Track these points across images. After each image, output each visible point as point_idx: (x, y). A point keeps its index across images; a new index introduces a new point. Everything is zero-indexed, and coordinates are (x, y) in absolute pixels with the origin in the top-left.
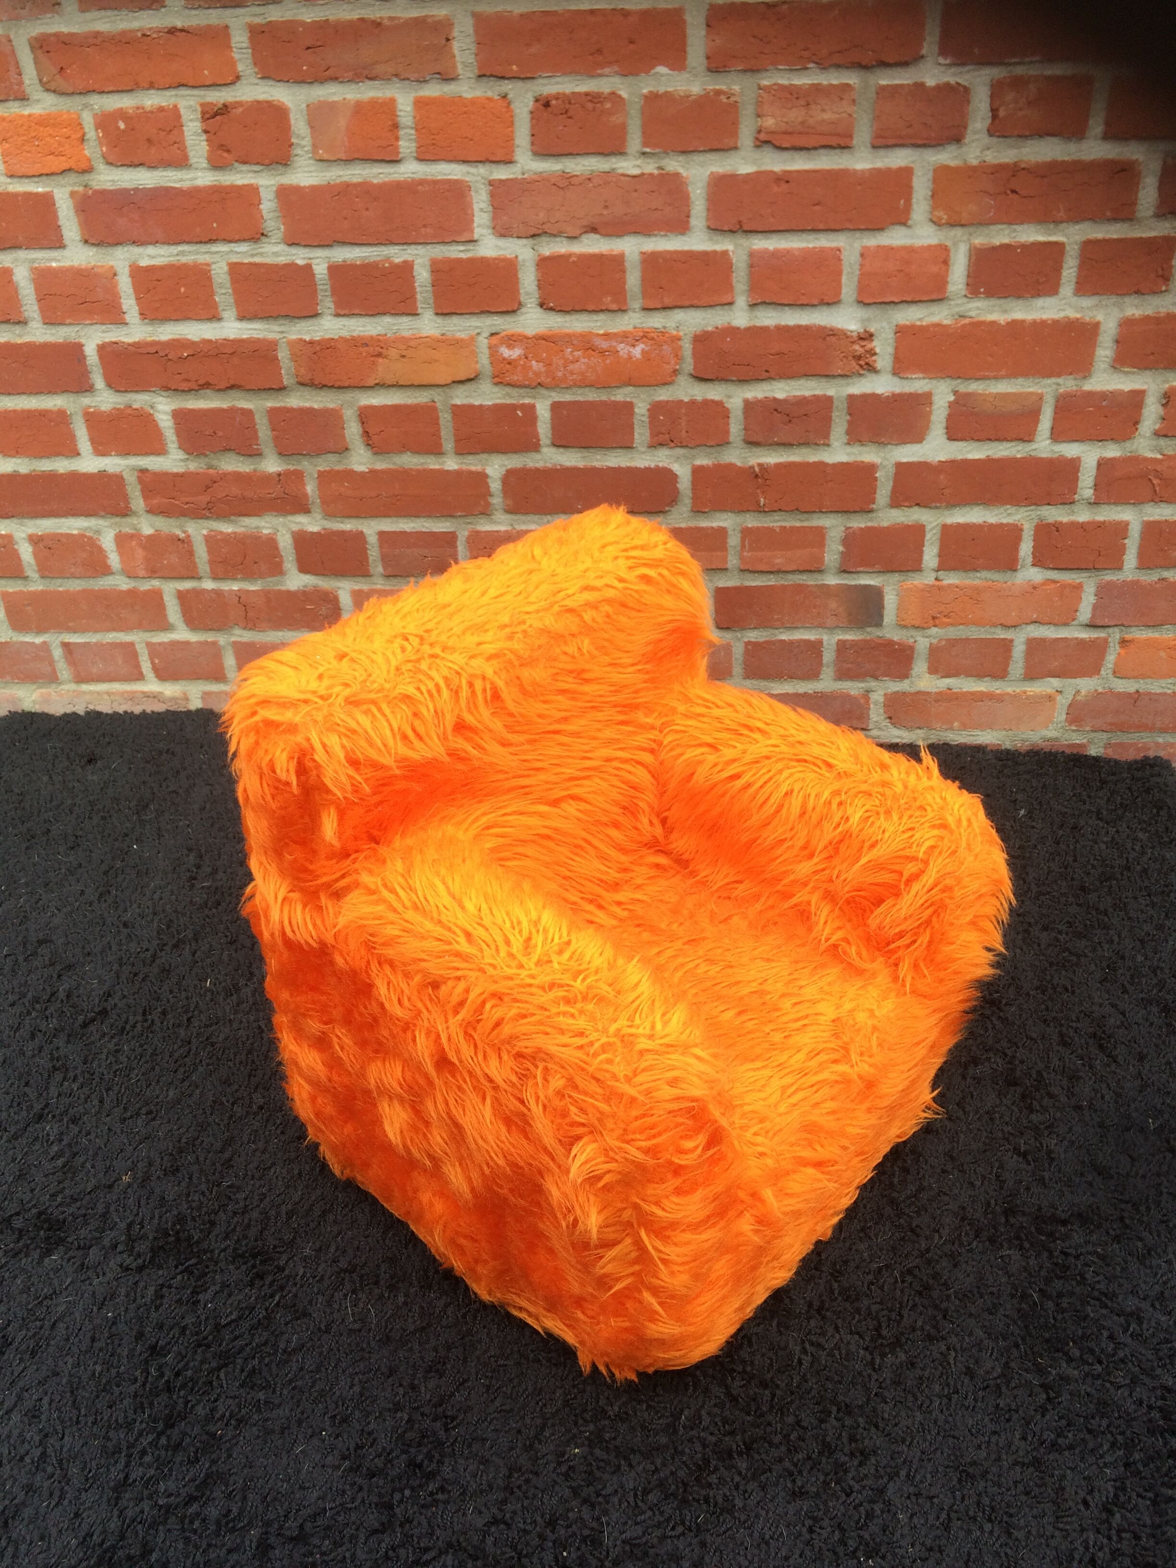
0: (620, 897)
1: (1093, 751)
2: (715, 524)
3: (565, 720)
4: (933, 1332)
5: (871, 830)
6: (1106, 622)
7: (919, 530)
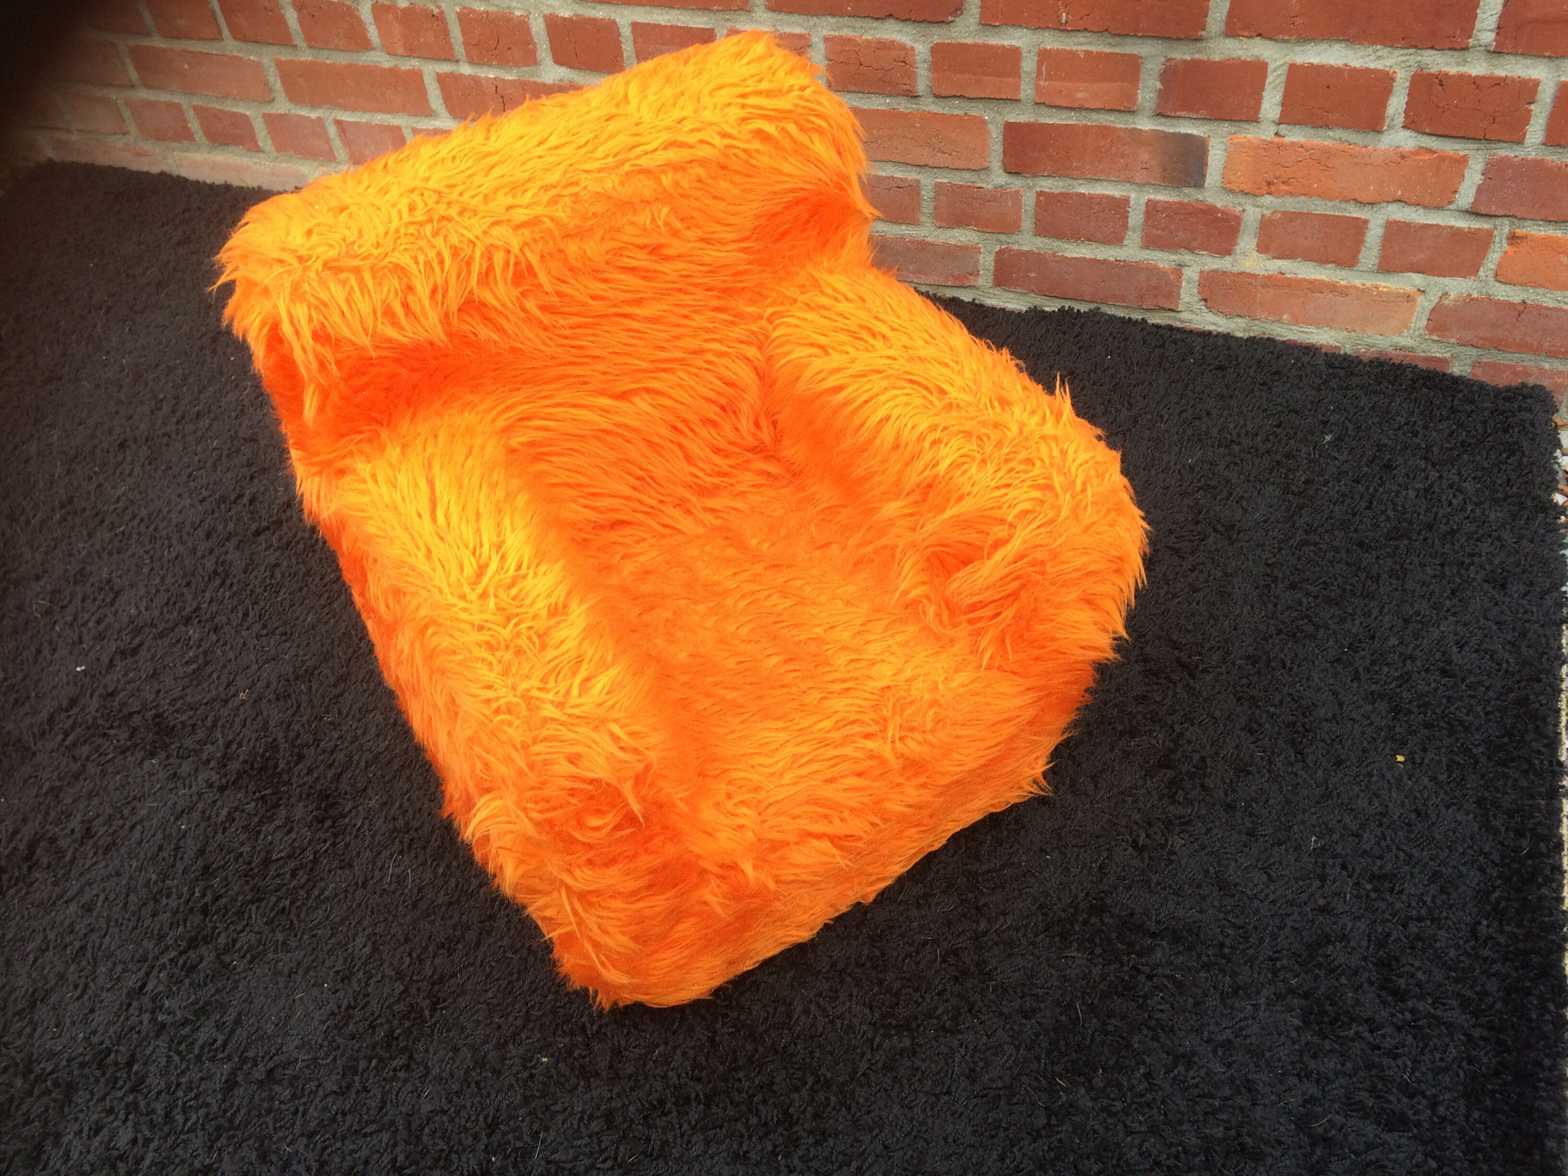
0: (710, 503)
1: (1456, 369)
2: (1006, 43)
3: (639, 302)
4: (948, 1024)
5: (962, 480)
6: (1493, 209)
7: (1259, 69)
